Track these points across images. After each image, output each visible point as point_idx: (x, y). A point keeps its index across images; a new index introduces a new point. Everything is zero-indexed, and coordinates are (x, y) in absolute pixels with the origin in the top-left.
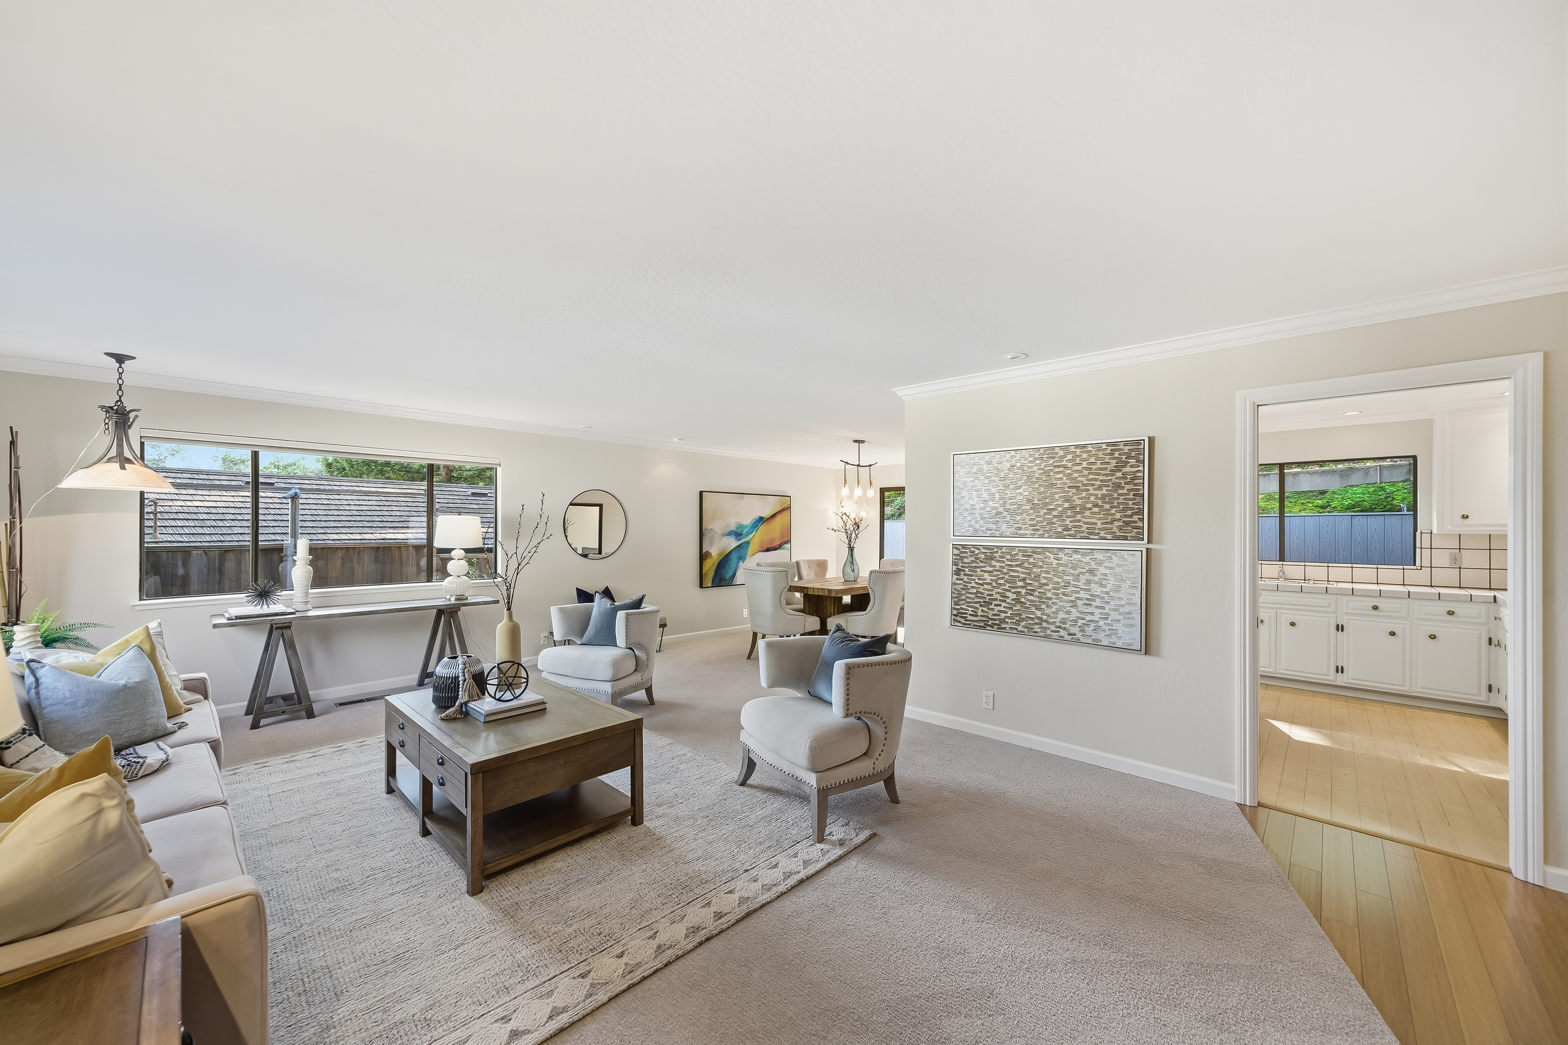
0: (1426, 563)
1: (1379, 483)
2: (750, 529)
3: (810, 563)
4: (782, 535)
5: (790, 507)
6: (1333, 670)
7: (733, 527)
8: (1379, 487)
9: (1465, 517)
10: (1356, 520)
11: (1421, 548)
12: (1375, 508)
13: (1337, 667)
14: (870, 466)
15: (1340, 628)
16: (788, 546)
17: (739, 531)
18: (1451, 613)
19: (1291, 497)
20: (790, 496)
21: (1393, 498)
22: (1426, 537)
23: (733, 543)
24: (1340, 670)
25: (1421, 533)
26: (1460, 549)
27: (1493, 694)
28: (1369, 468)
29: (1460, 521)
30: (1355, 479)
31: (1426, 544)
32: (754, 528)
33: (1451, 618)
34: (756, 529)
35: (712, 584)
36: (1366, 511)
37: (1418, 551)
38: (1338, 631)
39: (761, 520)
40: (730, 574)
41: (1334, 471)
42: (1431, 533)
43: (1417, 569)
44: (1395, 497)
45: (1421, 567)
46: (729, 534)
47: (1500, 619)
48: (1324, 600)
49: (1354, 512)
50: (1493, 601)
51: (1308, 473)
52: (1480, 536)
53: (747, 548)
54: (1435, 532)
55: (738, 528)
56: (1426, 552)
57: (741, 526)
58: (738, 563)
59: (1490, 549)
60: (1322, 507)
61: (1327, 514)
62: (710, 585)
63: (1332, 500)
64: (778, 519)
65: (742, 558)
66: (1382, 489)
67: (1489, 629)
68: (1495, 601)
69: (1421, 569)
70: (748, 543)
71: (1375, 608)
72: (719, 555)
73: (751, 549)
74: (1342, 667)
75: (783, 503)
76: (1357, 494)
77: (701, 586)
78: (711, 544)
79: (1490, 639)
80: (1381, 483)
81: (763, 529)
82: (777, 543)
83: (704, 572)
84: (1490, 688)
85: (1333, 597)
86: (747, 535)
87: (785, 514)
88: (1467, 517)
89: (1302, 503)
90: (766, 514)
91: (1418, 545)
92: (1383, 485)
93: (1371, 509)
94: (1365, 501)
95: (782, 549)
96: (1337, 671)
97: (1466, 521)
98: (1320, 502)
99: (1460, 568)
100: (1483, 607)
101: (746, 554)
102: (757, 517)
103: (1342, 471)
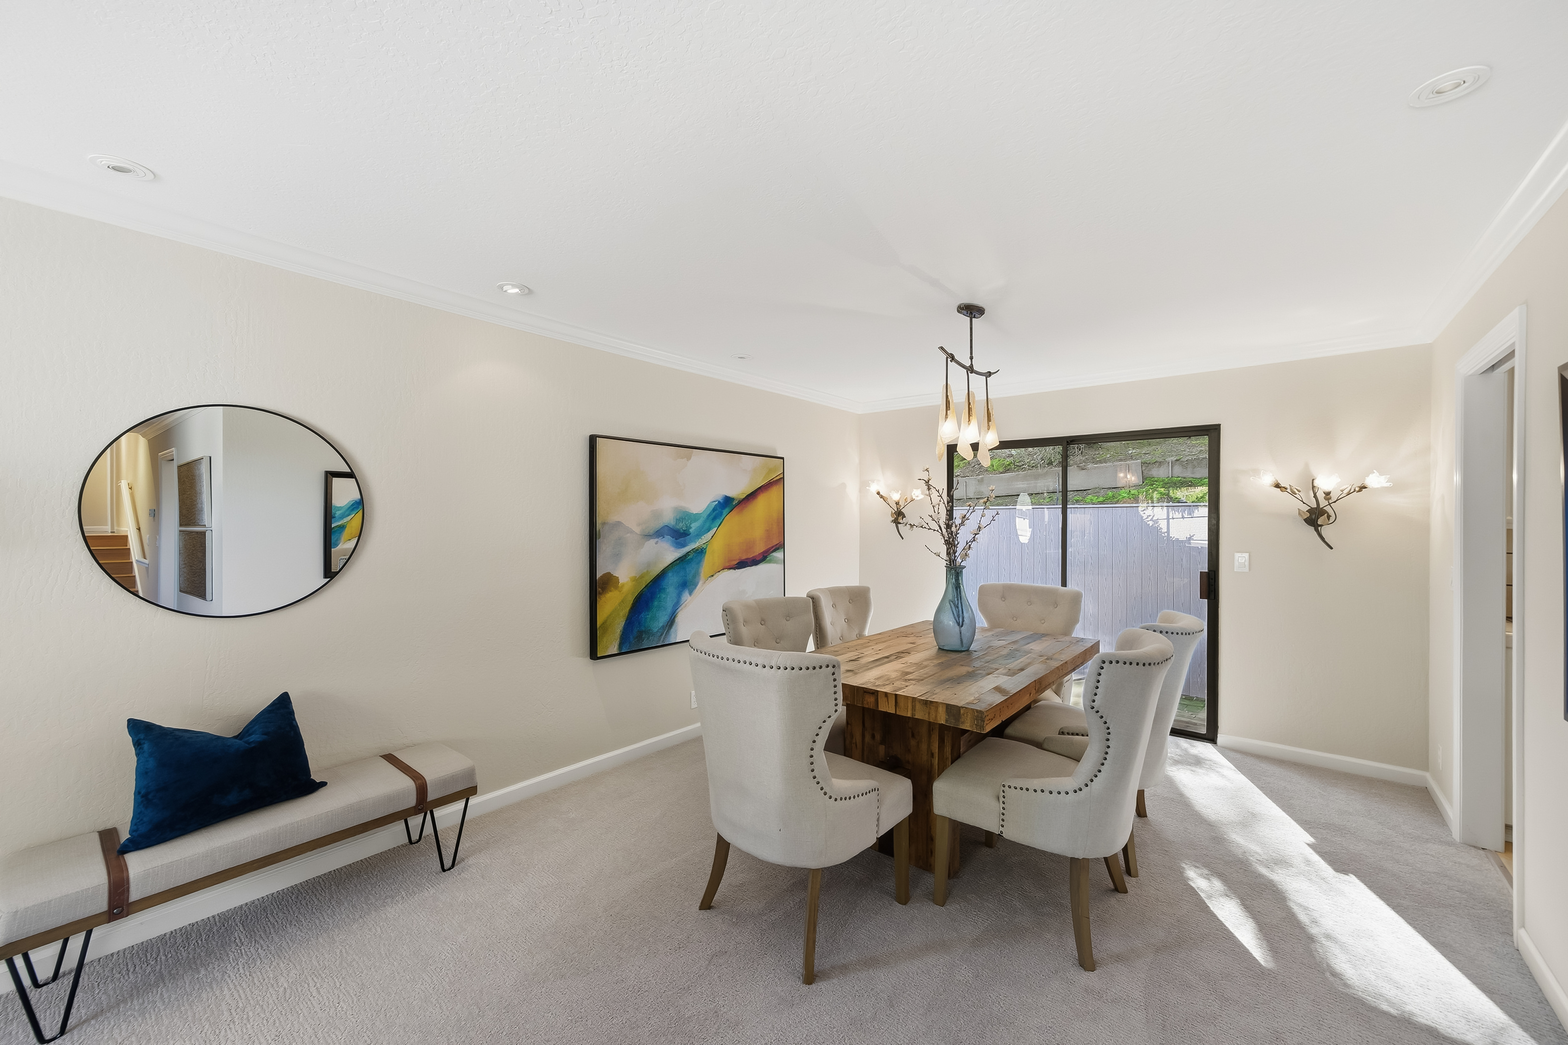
2: (705, 522)
3: (835, 592)
4: (768, 533)
5: (783, 478)
7: (668, 519)
14: (989, 374)
16: (778, 555)
17: (681, 526)
20: (783, 458)
23: (669, 554)
32: (714, 519)
34: (718, 522)
35: (621, 645)
39: (727, 504)
40: (663, 619)
46: (659, 534)
53: (699, 562)
55: (679, 520)
57: (685, 516)
58: (679, 596)
62: (615, 651)
64: (761, 502)
65: (687, 585)
70: (700, 552)
72: (636, 580)
73: (708, 562)
75: (770, 471)
77: (594, 655)
78: (617, 557)
81: (732, 521)
82: (759, 549)
83: (600, 621)
86: (699, 535)
87: (775, 491)
90: (738, 489)
95: (770, 562)
101: (696, 574)
102: (720, 498)
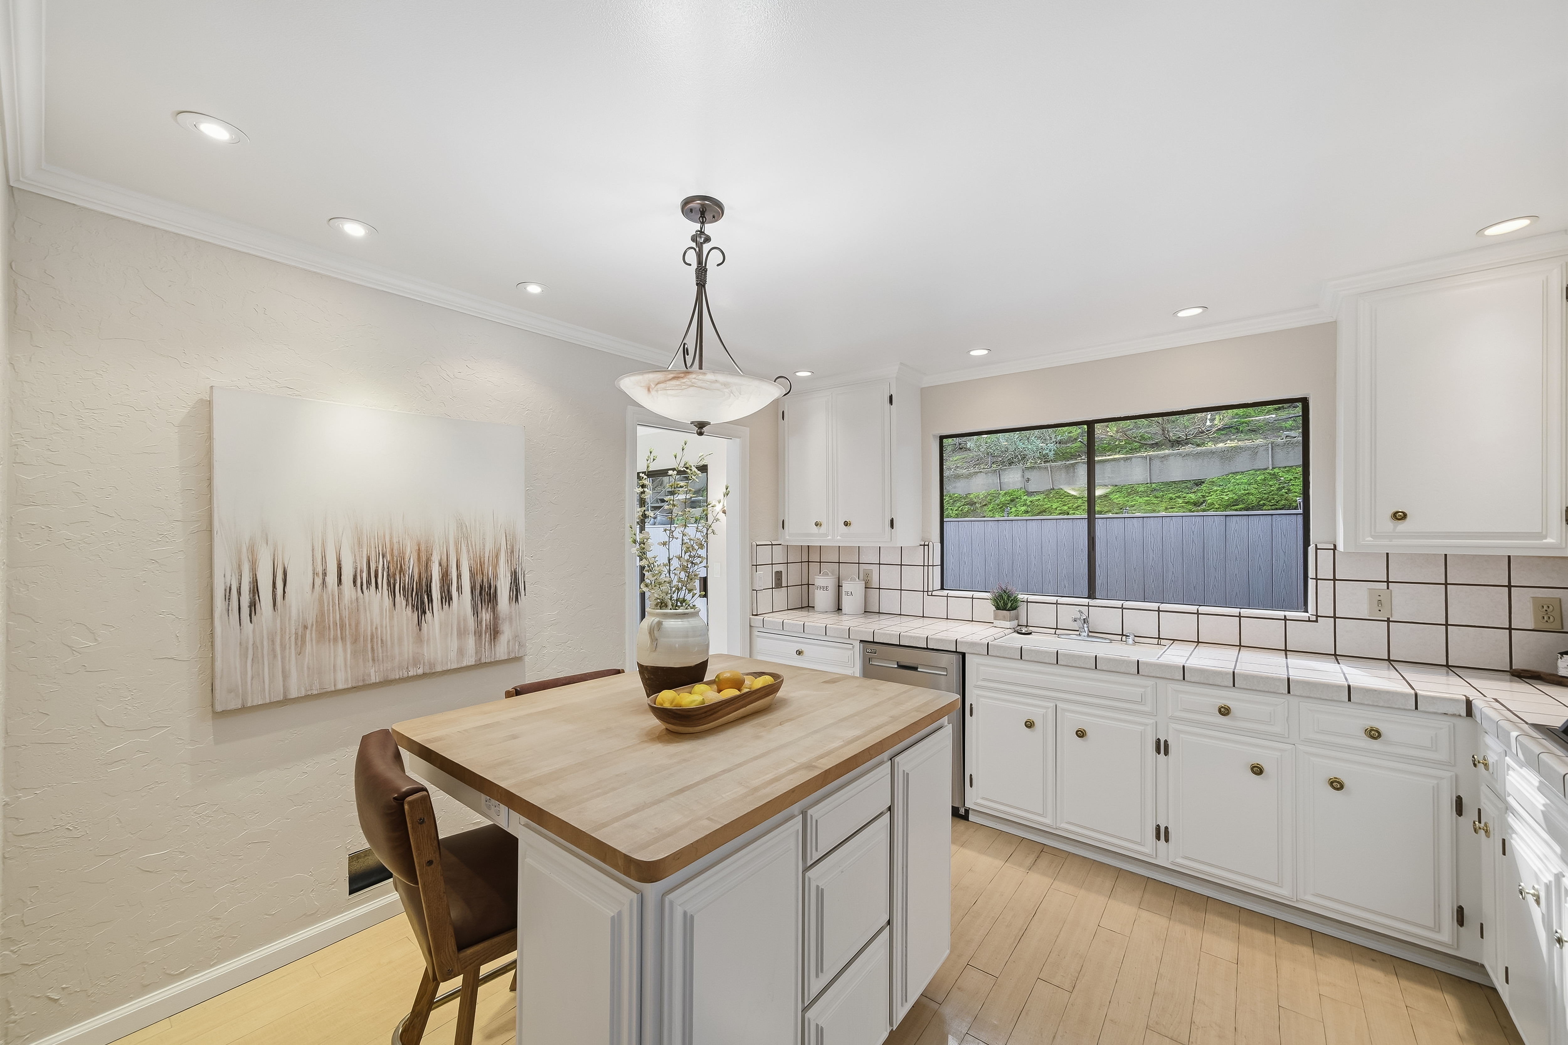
0: (1326, 609)
1: (1271, 468)
6: (1152, 833)
8: (1270, 474)
9: (1399, 517)
10: (1233, 523)
11: (1317, 579)
12: (1264, 505)
13: (1158, 828)
15: (1162, 747)
18: (1374, 734)
19: (1157, 490)
21: (1289, 490)
22: (1325, 557)
24: (1162, 834)
25: (1317, 549)
26: (1388, 582)
27: (1470, 931)
28: (1258, 446)
29: (1389, 525)
30: (1242, 463)
31: (1325, 572)
33: (1375, 744)
36: (1252, 509)
37: (1311, 584)
38: (1159, 753)
41: (1212, 453)
42: (1335, 549)
43: (1309, 621)
44: (1291, 488)
45: (1317, 616)
47: (1486, 766)
48: (1133, 687)
49: (1236, 510)
50: (1464, 713)
51: (1180, 454)
52: (1426, 559)
54: (1340, 548)
56: (1326, 588)
59: (1446, 584)
60: (1195, 504)
61: (1201, 513)
63: (1209, 493)
66: (1275, 476)
67: (1457, 776)
68: (1469, 712)
69: (1316, 621)
71: (1225, 711)
74: (1166, 828)
76: (1239, 486)
79: (1459, 801)
80: (1273, 468)
84: (1460, 916)
85: (1150, 682)
88: (1404, 516)
89: (1171, 499)
91: (1311, 573)
92: (1276, 470)
93: (1259, 505)
94: (1252, 494)
96: (1158, 837)
97: (1402, 526)
98: (1193, 496)
99: (1388, 621)
100: (1445, 724)
103: (1223, 451)
